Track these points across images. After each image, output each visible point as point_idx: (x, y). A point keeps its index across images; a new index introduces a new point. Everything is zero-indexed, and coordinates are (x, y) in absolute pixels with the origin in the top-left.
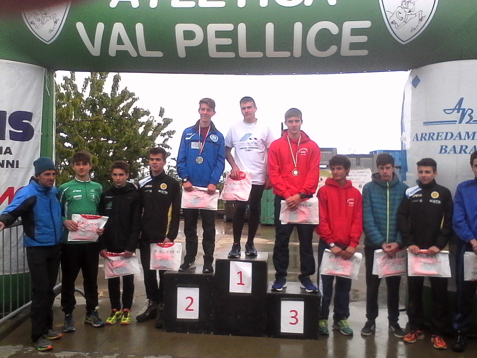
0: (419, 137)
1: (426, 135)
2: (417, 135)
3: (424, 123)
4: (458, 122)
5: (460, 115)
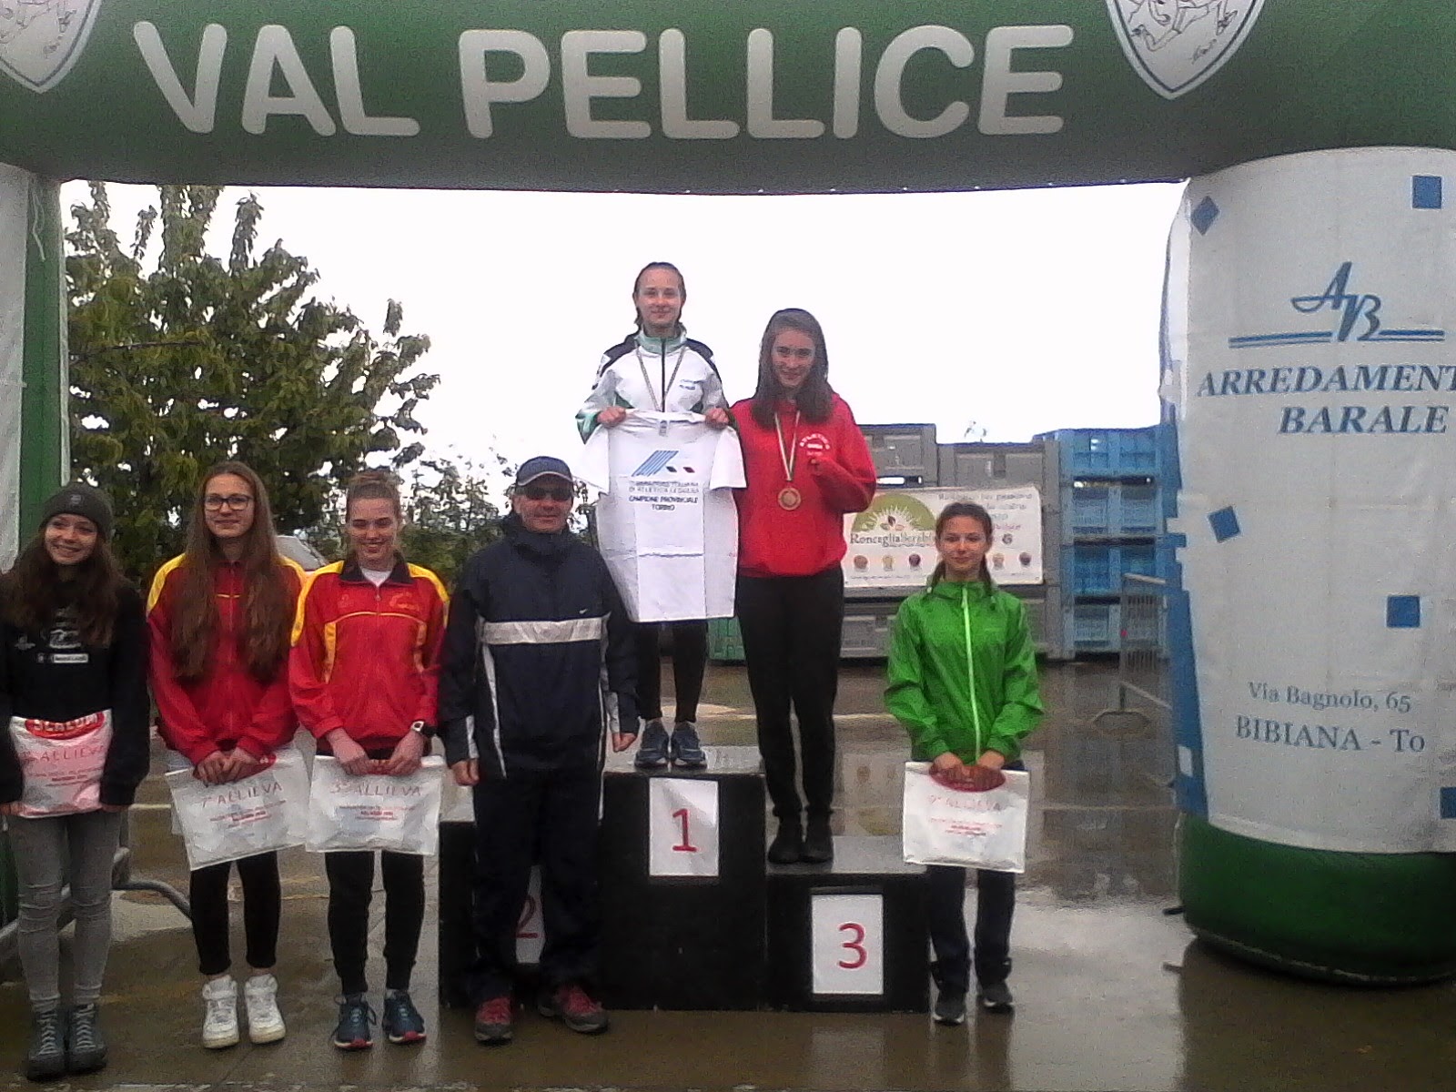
0: (1218, 386)
1: (1238, 375)
2: (1210, 378)
3: (1232, 340)
4: (1336, 335)
5: (1342, 315)
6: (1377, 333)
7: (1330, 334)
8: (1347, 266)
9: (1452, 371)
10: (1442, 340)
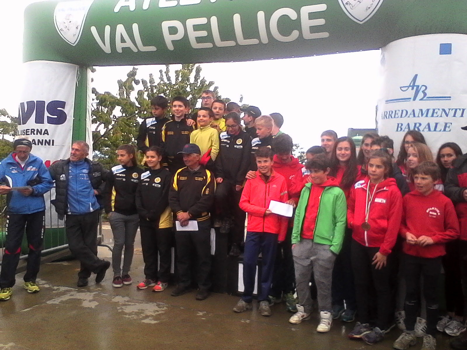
0: (383, 116)
3: (387, 101)
4: (412, 99)
5: (414, 92)
6: (426, 97)
7: (410, 99)
8: (416, 76)
9: (454, 110)
10: (450, 100)
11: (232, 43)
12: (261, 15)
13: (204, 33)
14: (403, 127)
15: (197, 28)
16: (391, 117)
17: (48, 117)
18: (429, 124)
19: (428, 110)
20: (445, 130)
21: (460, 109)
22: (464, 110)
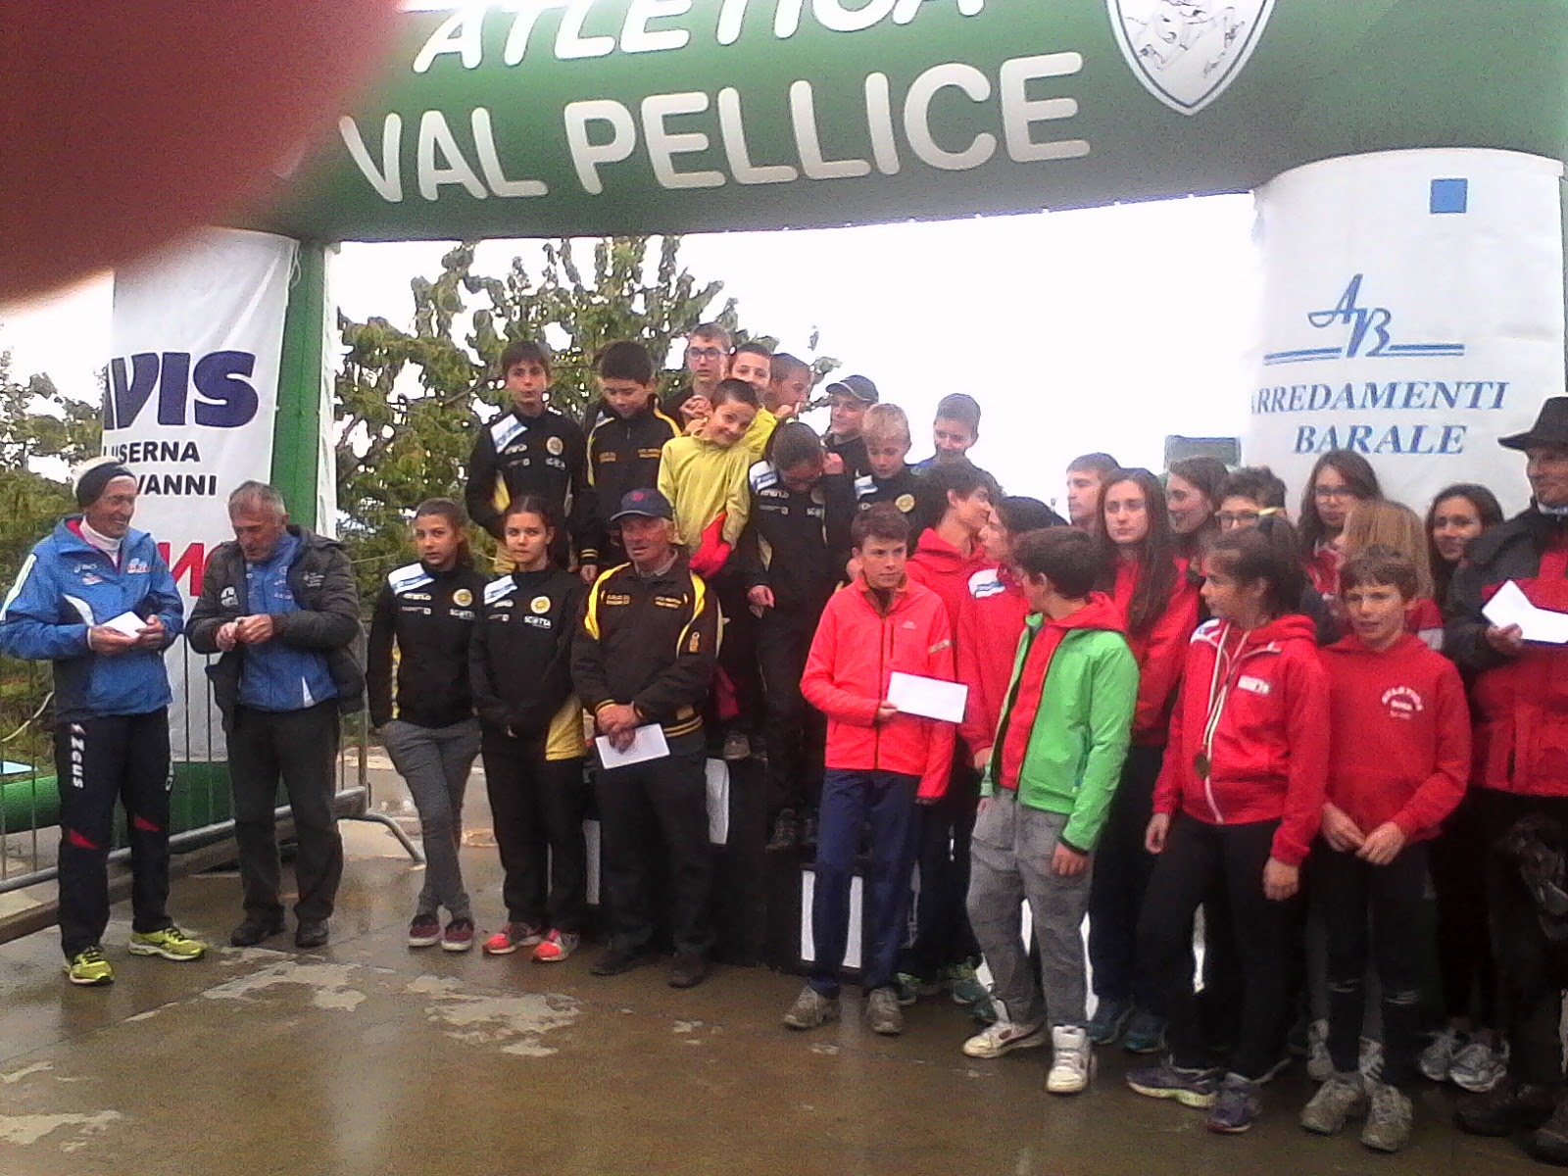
0: (1256, 403)
3: (1268, 357)
4: (1345, 351)
5: (1352, 330)
6: (1388, 345)
7: (1338, 350)
8: (1358, 278)
9: (1473, 387)
10: (1461, 354)
11: (785, 173)
12: (876, 87)
13: (697, 142)
14: (1317, 440)
15: (675, 124)
16: (1281, 407)
17: (197, 402)
18: (1395, 431)
19: (1393, 387)
20: (1443, 448)
21: (1491, 385)
22: (1502, 387)
